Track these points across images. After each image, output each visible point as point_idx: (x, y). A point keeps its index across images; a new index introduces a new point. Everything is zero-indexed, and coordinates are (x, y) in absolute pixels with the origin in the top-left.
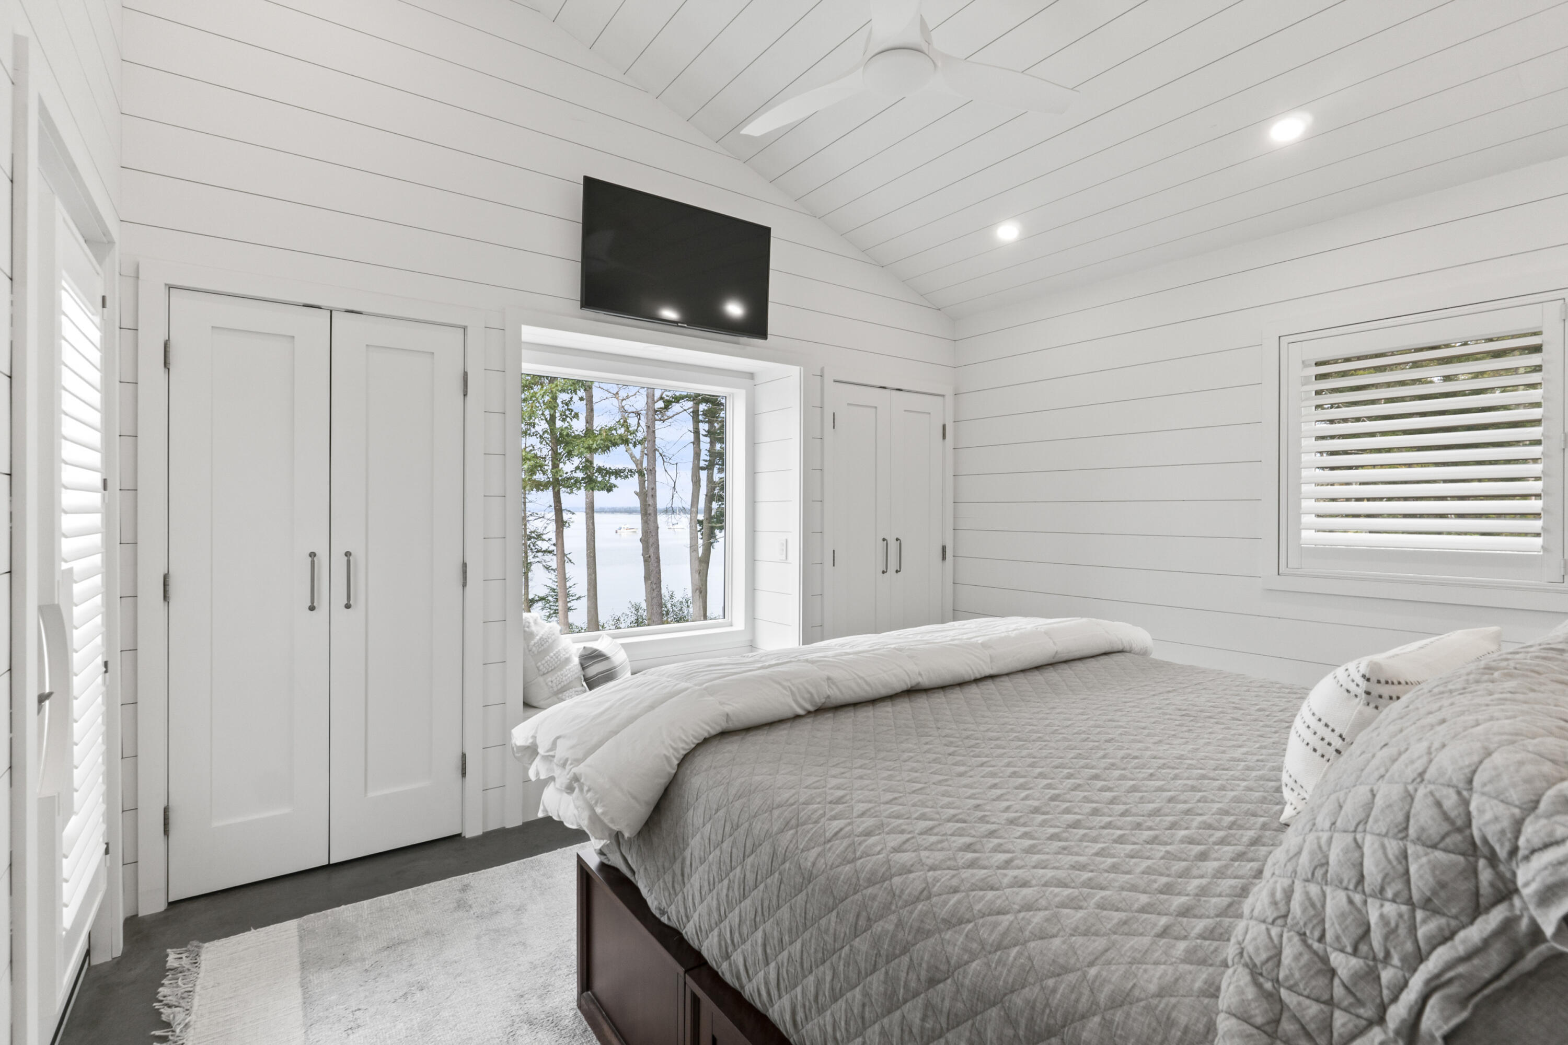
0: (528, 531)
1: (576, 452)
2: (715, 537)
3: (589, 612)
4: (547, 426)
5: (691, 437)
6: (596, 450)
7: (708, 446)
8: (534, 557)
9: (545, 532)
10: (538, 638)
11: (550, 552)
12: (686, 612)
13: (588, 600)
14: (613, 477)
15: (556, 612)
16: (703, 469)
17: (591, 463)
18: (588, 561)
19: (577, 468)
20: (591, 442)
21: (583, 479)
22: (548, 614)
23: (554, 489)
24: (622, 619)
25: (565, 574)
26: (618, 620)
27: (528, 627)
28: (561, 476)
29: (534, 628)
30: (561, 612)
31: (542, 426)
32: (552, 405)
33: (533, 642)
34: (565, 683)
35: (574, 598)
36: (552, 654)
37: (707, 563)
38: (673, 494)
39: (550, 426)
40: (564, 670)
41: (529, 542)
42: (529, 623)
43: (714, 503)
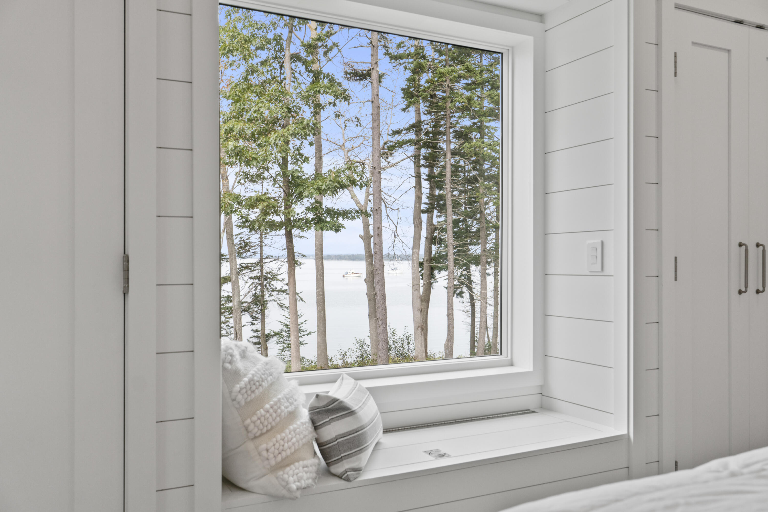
0: (264, 272)
1: (306, 193)
2: (434, 277)
3: (319, 347)
4: (278, 169)
5: (413, 181)
6: (325, 190)
7: (428, 191)
8: (270, 295)
9: (279, 273)
10: (246, 379)
11: (284, 291)
12: (407, 348)
13: (318, 335)
14: (341, 219)
15: (289, 346)
16: (424, 212)
17: (321, 204)
18: (318, 299)
19: (308, 209)
20: (321, 184)
21: (313, 219)
22: (282, 348)
23: (286, 229)
24: (348, 354)
25: (296, 312)
26: (345, 354)
27: (230, 363)
28: (292, 216)
29: (240, 364)
30: (293, 346)
31: (275, 169)
32: (284, 150)
33: (237, 387)
34: (288, 452)
35: (305, 333)
36: (267, 406)
37: (428, 302)
38: (395, 237)
39: (282, 169)
40: (287, 431)
41: (265, 282)
42: (232, 356)
43: (433, 246)
